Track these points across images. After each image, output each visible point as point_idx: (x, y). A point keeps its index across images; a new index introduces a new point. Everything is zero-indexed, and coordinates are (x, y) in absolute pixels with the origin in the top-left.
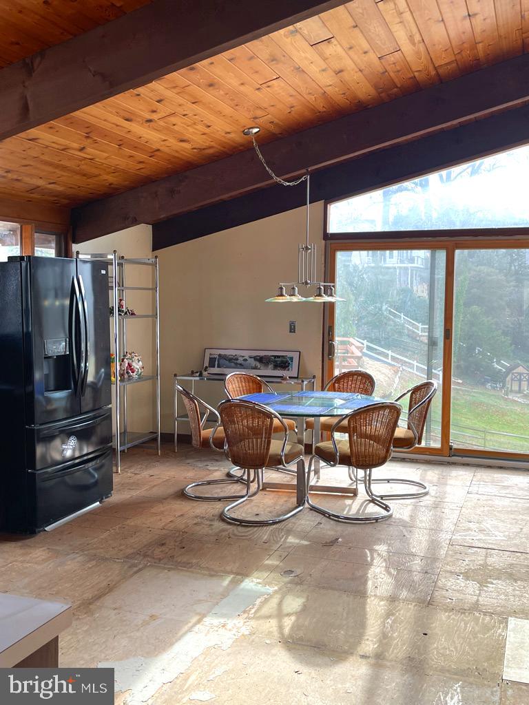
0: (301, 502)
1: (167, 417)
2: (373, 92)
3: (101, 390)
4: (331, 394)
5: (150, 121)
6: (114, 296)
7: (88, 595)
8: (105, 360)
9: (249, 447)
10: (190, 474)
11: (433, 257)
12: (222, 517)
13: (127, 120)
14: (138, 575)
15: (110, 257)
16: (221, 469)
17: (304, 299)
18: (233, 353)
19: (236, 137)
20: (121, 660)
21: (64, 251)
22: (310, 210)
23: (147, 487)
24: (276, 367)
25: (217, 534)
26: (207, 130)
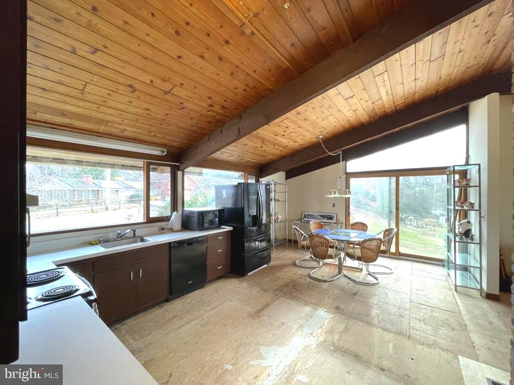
0: (340, 272)
1: (290, 233)
2: (368, 119)
3: (268, 225)
4: (350, 231)
5: (283, 135)
6: (272, 195)
7: (259, 308)
8: (269, 215)
9: (320, 250)
10: (298, 256)
11: (390, 180)
12: (309, 276)
13: (276, 135)
14: (278, 300)
15: (272, 182)
16: (308, 255)
17: (340, 196)
18: (313, 213)
19: (314, 140)
20: (269, 346)
21: (258, 181)
22: (341, 163)
23: (283, 260)
24: (328, 219)
25: (308, 284)
26: (304, 138)
